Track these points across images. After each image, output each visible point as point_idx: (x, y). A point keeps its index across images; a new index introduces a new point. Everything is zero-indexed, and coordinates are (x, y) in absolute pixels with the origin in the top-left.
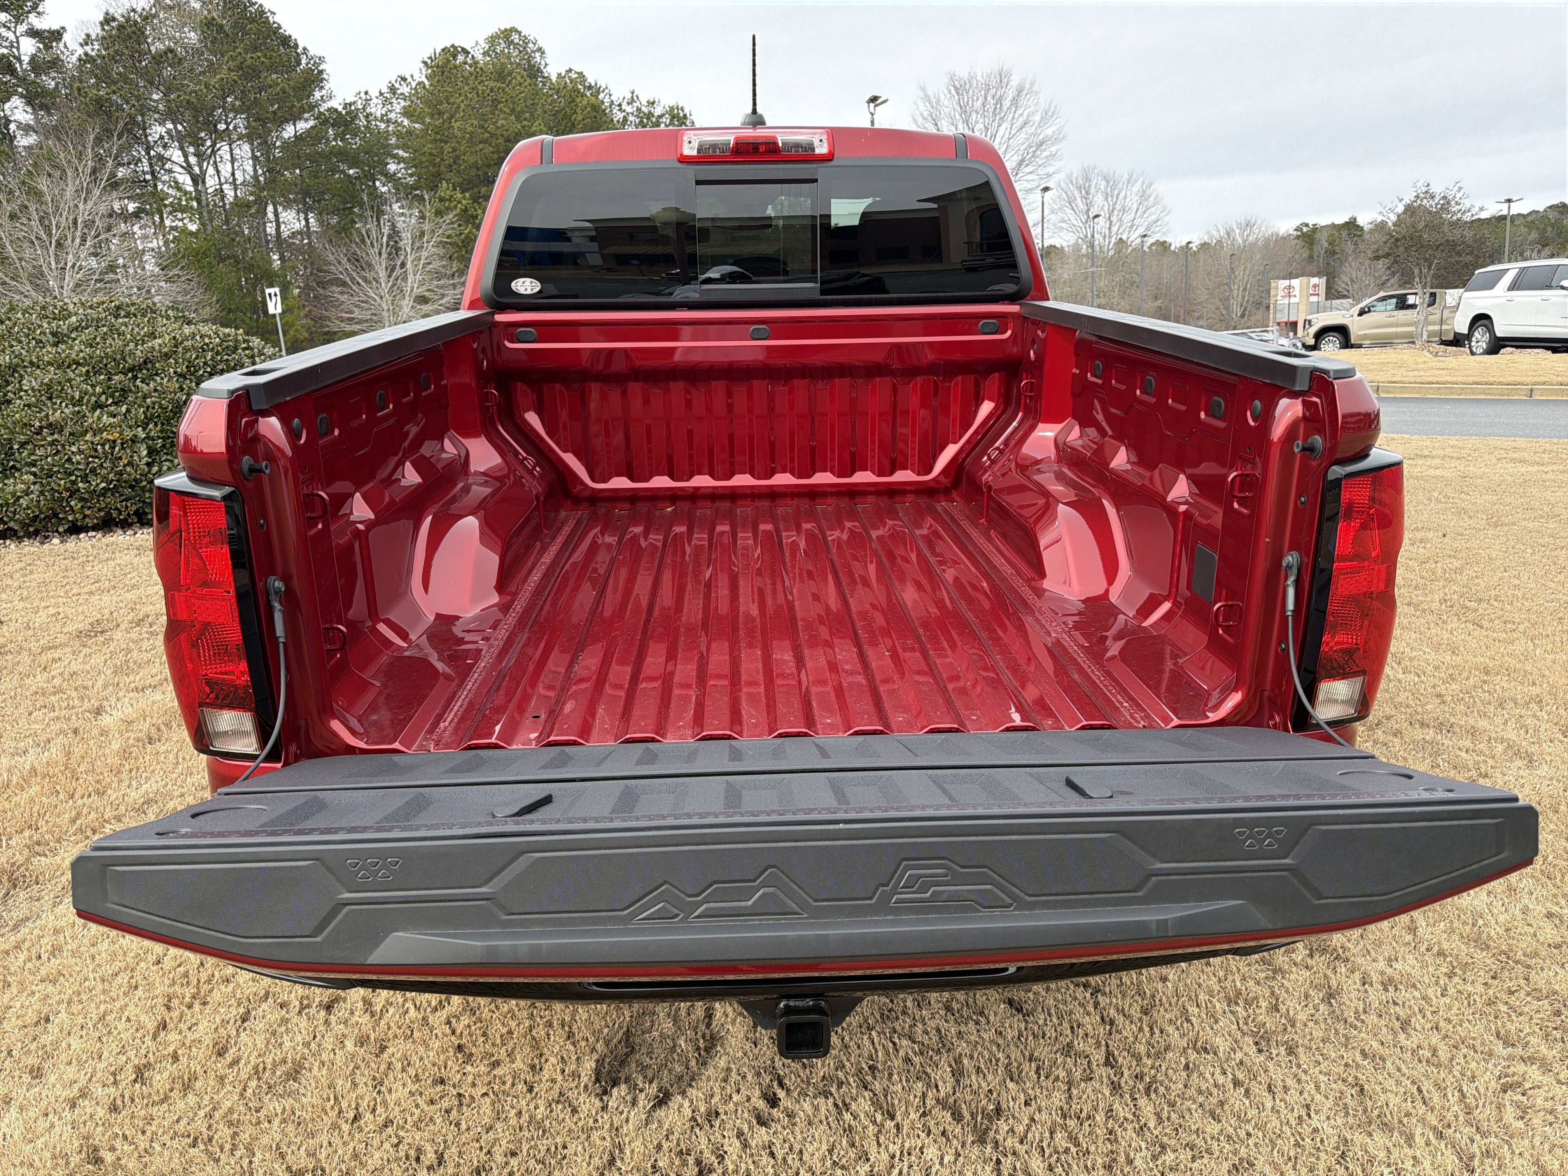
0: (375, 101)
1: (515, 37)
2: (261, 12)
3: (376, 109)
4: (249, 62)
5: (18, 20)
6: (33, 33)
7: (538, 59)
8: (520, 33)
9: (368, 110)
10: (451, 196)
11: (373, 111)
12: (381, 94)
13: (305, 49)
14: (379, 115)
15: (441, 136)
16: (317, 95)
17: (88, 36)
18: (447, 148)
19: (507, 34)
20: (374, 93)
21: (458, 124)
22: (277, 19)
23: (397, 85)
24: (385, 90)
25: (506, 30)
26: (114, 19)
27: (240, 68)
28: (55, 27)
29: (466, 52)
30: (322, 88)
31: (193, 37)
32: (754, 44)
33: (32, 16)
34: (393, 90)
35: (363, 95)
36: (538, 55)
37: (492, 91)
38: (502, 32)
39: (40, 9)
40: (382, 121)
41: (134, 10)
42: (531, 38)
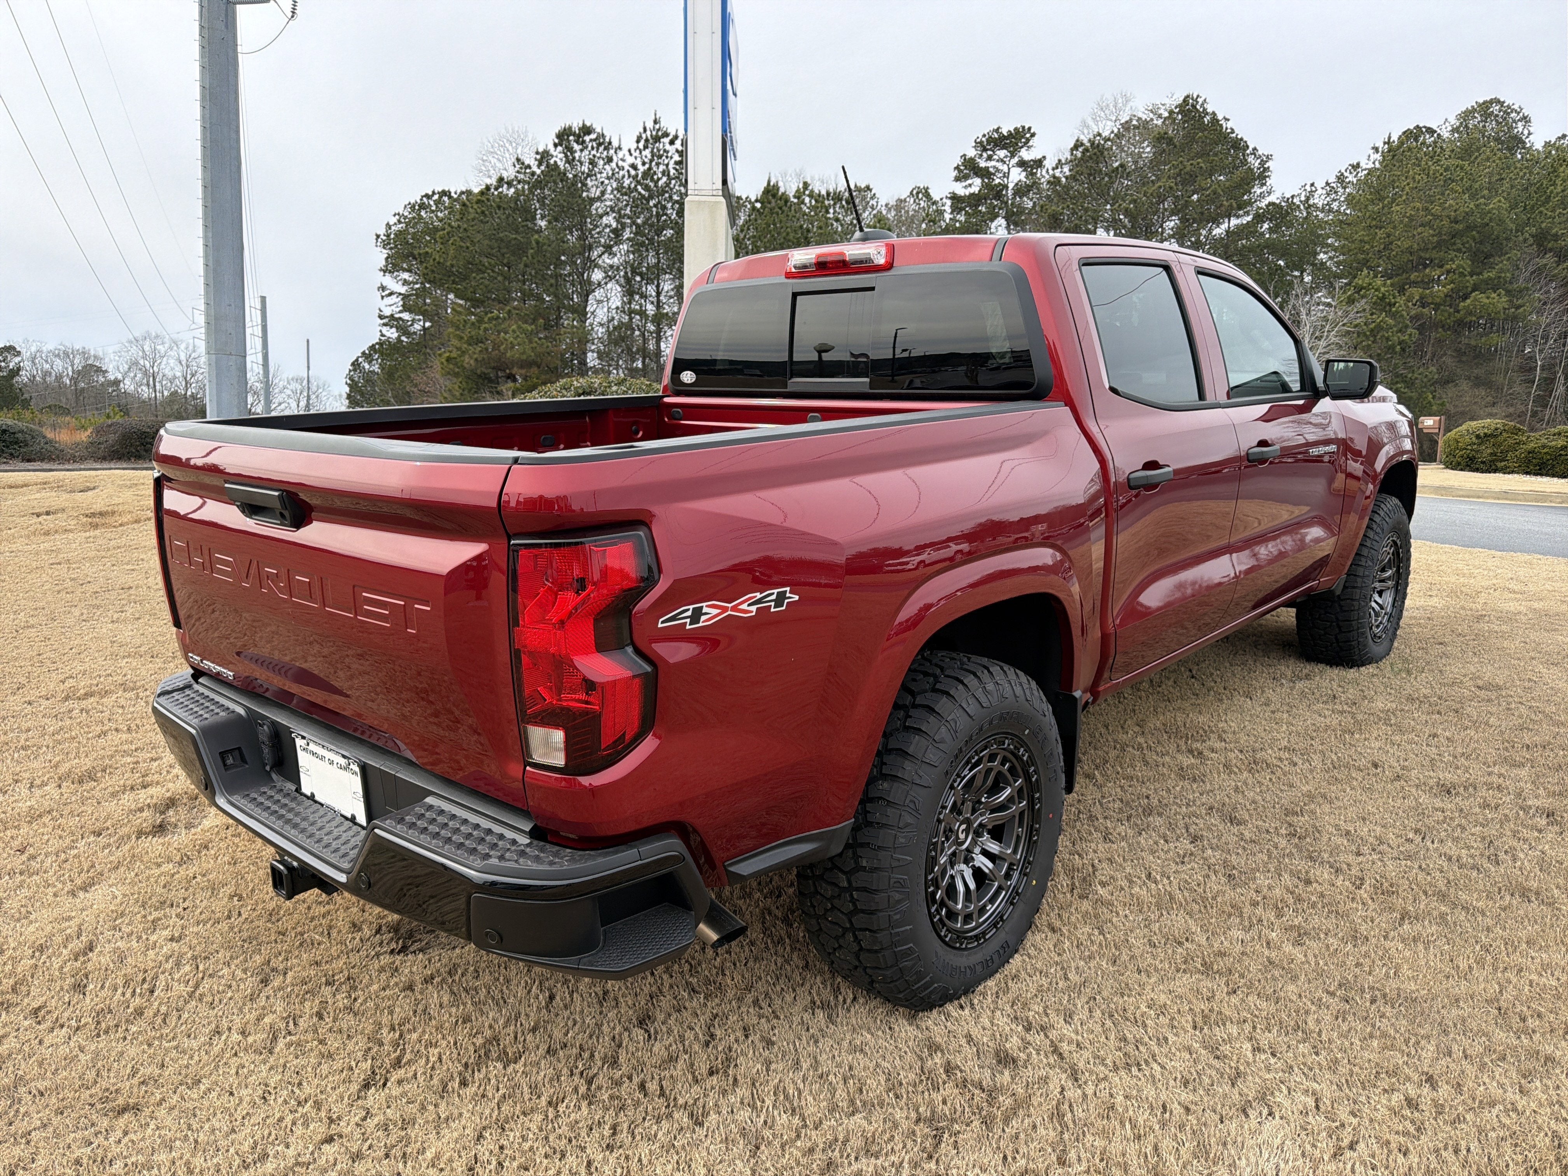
0: (1320, 191)
1: (1495, 108)
2: (1215, 120)
3: (1319, 200)
4: (1188, 169)
5: (1013, 155)
6: (1022, 164)
7: (1520, 130)
8: (1502, 103)
9: (1311, 202)
10: (1370, 284)
11: (1316, 201)
12: (1327, 184)
13: (1255, 149)
14: (1320, 205)
15: (1377, 222)
16: (1257, 190)
17: (1060, 161)
18: (1380, 233)
19: (1484, 108)
20: (1320, 184)
21: (1398, 208)
22: (1230, 125)
23: (1346, 174)
24: (1332, 179)
25: (1485, 102)
26: (1082, 144)
27: (1179, 175)
28: (1039, 157)
29: (1431, 131)
30: (1265, 184)
31: (1148, 150)
32: (845, 173)
33: (1023, 150)
34: (1341, 178)
35: (1308, 188)
36: (1520, 125)
37: (1446, 170)
38: (1480, 105)
39: (1031, 143)
40: (1322, 211)
41: (1099, 135)
42: (1516, 107)
